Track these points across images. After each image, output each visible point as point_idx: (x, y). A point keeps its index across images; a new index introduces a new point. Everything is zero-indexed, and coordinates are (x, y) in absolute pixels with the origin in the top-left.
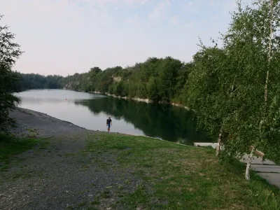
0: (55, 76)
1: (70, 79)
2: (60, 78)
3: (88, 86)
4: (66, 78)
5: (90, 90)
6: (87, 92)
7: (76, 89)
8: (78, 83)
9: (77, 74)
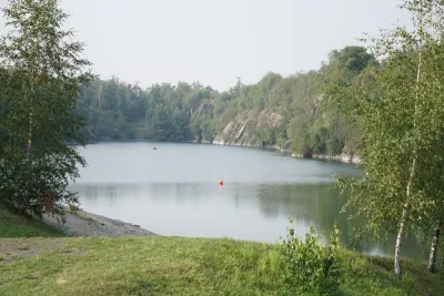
0: (184, 87)
1: (241, 98)
2: (204, 96)
3: (315, 129)
4: (227, 98)
5: (322, 150)
6: (308, 156)
7: (267, 142)
8: (276, 118)
9: (272, 80)
